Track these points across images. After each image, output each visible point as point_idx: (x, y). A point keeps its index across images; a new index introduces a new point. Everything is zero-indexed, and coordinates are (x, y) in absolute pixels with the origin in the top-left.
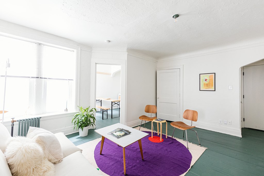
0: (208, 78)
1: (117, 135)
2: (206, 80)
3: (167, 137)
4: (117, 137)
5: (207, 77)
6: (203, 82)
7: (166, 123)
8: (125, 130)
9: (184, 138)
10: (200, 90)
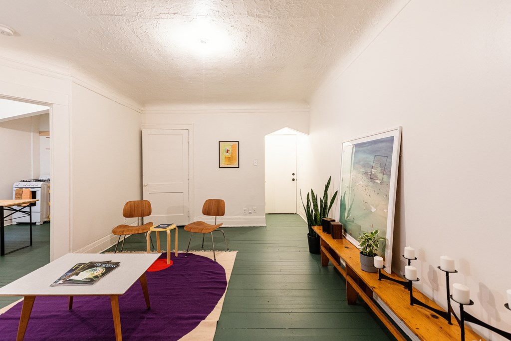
0: (230, 149)
1: (87, 279)
2: (228, 151)
3: (176, 255)
4: (89, 282)
5: (228, 146)
6: (224, 155)
7: (175, 228)
8: (100, 262)
9: (203, 248)
10: (220, 168)
